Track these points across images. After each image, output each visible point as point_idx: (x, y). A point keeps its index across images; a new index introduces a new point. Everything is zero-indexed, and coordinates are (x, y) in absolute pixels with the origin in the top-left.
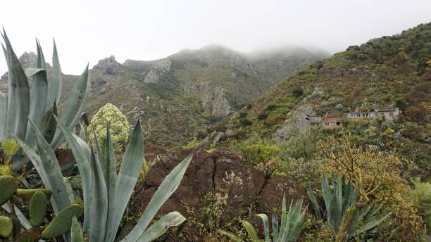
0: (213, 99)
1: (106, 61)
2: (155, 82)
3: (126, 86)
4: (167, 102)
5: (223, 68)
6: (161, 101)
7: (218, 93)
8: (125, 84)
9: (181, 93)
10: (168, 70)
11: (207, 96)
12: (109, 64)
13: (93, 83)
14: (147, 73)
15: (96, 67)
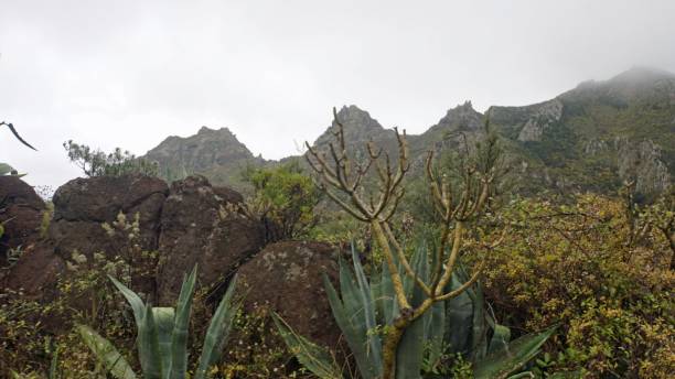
0: (637, 163)
1: (459, 109)
2: (537, 140)
4: (556, 170)
5: (655, 108)
6: (546, 169)
7: (648, 153)
9: (580, 156)
10: (557, 118)
11: (626, 160)
12: (463, 114)
13: (439, 145)
14: (524, 125)
15: (443, 121)
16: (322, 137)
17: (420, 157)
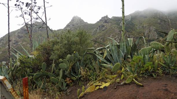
0: (150, 32)
1: (104, 17)
3: (113, 27)
4: (129, 33)
5: (154, 18)
6: (127, 33)
7: (152, 29)
8: (112, 26)
9: (135, 30)
10: (130, 20)
11: (147, 31)
12: (106, 18)
13: (99, 26)
14: (121, 22)
15: (100, 20)
16: (68, 24)
17: (94, 30)
